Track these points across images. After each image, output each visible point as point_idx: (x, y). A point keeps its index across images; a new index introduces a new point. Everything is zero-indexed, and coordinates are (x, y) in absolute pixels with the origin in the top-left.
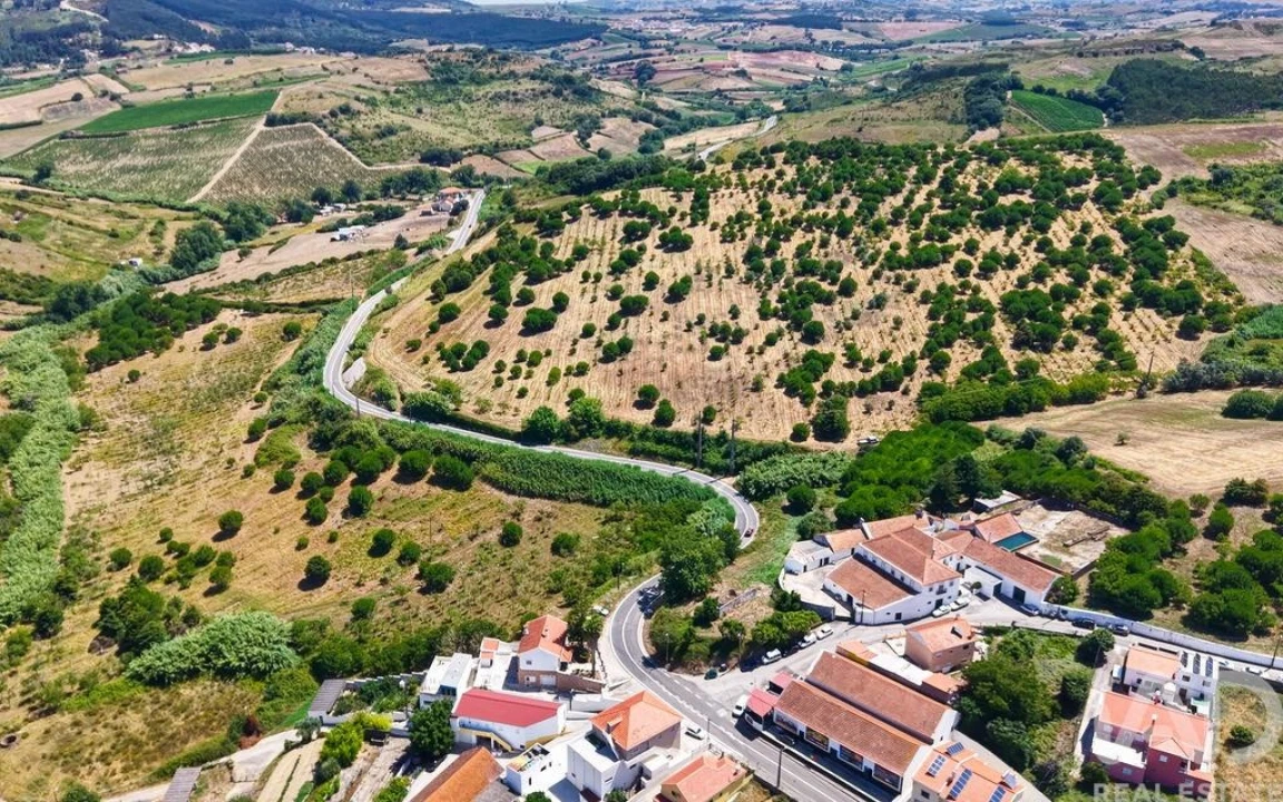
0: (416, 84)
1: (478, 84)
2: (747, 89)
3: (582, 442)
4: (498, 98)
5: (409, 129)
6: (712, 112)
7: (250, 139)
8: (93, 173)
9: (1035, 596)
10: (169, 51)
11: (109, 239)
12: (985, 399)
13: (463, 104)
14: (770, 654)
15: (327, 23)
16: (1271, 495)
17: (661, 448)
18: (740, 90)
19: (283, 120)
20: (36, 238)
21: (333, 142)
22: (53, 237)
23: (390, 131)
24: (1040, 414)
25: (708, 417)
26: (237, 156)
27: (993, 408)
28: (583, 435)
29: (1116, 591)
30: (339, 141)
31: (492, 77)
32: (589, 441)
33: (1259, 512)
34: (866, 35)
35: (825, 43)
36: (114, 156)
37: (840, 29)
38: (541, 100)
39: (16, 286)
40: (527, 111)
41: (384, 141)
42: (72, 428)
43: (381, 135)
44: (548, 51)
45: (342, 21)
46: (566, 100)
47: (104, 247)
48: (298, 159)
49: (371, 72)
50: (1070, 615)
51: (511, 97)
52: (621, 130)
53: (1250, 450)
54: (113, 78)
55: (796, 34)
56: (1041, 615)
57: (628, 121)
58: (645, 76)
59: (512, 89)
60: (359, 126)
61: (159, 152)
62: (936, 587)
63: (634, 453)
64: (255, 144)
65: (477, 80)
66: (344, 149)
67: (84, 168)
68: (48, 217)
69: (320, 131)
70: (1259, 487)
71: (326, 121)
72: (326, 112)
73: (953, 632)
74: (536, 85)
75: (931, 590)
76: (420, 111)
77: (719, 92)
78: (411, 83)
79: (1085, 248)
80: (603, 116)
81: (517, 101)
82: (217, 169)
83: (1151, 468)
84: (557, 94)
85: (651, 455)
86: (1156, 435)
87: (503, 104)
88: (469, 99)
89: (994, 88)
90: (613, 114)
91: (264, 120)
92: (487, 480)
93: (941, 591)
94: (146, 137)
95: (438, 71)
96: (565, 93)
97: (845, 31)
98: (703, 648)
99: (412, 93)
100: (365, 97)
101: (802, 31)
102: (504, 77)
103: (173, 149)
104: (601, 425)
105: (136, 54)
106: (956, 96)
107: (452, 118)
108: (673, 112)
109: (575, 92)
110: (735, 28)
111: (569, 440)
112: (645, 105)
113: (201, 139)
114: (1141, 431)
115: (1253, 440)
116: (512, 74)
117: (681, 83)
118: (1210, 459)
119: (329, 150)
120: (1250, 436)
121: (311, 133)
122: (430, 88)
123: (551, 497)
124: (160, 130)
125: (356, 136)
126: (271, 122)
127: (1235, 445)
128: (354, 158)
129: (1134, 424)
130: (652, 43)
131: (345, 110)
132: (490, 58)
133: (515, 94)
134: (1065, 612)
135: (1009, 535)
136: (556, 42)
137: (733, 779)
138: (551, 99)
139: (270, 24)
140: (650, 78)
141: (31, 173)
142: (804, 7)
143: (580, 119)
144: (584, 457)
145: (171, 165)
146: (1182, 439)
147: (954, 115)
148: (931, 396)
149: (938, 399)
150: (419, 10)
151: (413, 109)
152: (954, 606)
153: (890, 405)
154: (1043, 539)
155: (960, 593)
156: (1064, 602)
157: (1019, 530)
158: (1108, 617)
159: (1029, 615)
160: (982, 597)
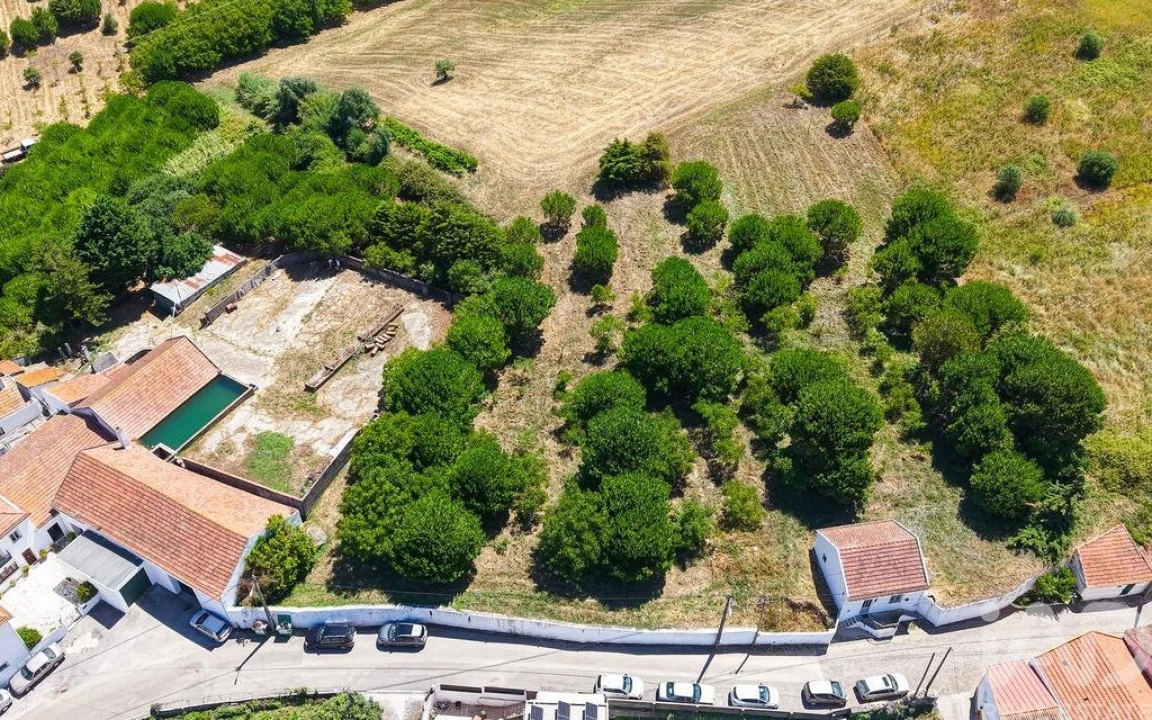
9: (222, 600)
12: (235, 23)
16: (673, 164)
24: (334, 31)
27: (251, 38)
29: (386, 546)
33: (659, 199)
50: (298, 621)
53: (634, 58)
56: (241, 635)
70: (653, 151)
83: (484, 131)
86: (498, 48)
114: (479, 44)
115: (639, 35)
118: (575, 90)
120: (634, 26)
127: (613, 52)
129: (470, 30)
134: (285, 619)
135: (185, 394)
146: (537, 51)
148: (146, 32)
149: (158, 35)
152: (20, 683)
153: (77, 62)
154: (263, 384)
155: (31, 639)
156: (275, 596)
157: (212, 375)
158: (374, 605)
159: (211, 644)
160: (107, 615)
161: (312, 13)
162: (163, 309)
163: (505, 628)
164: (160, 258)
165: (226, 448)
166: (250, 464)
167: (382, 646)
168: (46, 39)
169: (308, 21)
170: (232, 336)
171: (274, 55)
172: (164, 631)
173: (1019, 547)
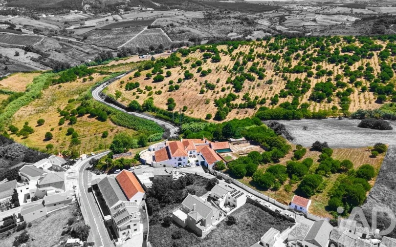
0: (199, 19)
1: (218, 20)
2: (314, 26)
3: (144, 113)
4: (222, 24)
5: (189, 31)
6: (296, 32)
7: (141, 32)
8: (98, 39)
9: (210, 167)
10: (141, 10)
11: (86, 54)
13: (211, 25)
14: (117, 171)
15: (195, 4)
17: (164, 117)
18: (312, 26)
19: (153, 27)
20: (65, 52)
21: (165, 34)
22: (70, 52)
23: (183, 32)
25: (185, 109)
26: (136, 36)
27: (278, 116)
28: (145, 110)
30: (167, 34)
31: (223, 18)
32: (147, 113)
34: (374, 11)
35: (356, 13)
36: (106, 35)
37: (364, 9)
38: (236, 25)
39: (52, 64)
40: (230, 28)
41: (180, 34)
42: (33, 97)
43: (179, 33)
44: (259, 14)
45: (199, 4)
46: (244, 25)
47: (83, 56)
48: (153, 38)
49: (187, 15)
51: (226, 24)
52: (259, 35)
54: (120, 16)
55: (347, 10)
56: (210, 173)
57: (263, 32)
58: (282, 21)
59: (227, 21)
60: (174, 30)
61: (117, 34)
62: (178, 158)
63: (156, 117)
64: (143, 33)
65: (218, 19)
66: (167, 36)
67: (97, 38)
68: (72, 47)
69: (162, 31)
70: (324, 145)
71: (165, 28)
72: (166, 25)
73: (166, 171)
74: (236, 21)
75: (176, 158)
76: (196, 27)
77: (304, 26)
78: (197, 19)
79: (363, 71)
80: (255, 30)
81: (228, 25)
82: (129, 39)
83: (301, 137)
84: (242, 23)
85: (161, 118)
87: (223, 26)
88: (213, 24)
89: (386, 23)
90: (258, 30)
91: (147, 27)
92: (112, 120)
93: (180, 159)
94: (116, 30)
95: (207, 15)
96: (244, 23)
97: (366, 9)
98: (101, 166)
99: (196, 22)
100: (181, 22)
101: (350, 9)
102: (226, 18)
103: (121, 33)
104: (151, 108)
105: (133, 11)
106: (370, 25)
107: (205, 29)
108: (280, 31)
109: (247, 23)
110: (326, 8)
111: (140, 111)
112: (272, 28)
113: (129, 31)
116: (229, 17)
117: (292, 23)
119: (163, 36)
121: (159, 31)
122: (202, 20)
123: (125, 127)
124: (120, 28)
125: (172, 33)
126: (149, 28)
128: (169, 39)
130: (293, 12)
131: (172, 25)
132: (224, 12)
133: (227, 23)
134: (216, 173)
135: (223, 148)
136: (262, 11)
137: (66, 199)
138: (239, 25)
139: (177, 4)
140: (284, 21)
141: (82, 38)
142: (357, 2)
143: (246, 31)
144: (139, 116)
145: (119, 37)
147: (367, 32)
148: (261, 111)
150: (226, 2)
151: (195, 26)
152: (185, 166)
153: (246, 112)
154: (234, 152)
155: (189, 162)
156: (218, 170)
157: (228, 148)
158: (227, 176)
159: (206, 172)
160: (198, 165)
161: (293, 116)
162: (230, 142)
163: (241, 186)
164: (233, 135)
165: (223, 155)
166: (225, 157)
167: (225, 181)
168: (244, 108)
169: (291, 117)
170: (236, 147)
171: (281, 121)
172: (202, 169)
173: (331, 214)
